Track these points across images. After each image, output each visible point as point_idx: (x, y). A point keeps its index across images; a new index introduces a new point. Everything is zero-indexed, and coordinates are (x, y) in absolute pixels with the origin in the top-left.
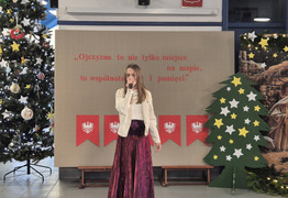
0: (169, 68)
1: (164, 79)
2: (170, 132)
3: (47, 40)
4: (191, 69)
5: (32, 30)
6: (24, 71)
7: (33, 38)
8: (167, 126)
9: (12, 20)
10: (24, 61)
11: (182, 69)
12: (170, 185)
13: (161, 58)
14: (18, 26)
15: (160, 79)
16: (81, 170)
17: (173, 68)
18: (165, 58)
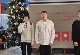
0: (65, 16)
1: (63, 20)
2: (65, 37)
3: (26, 9)
4: (72, 17)
5: (22, 6)
6: (19, 19)
7: (22, 8)
8: (64, 35)
9: (15, 3)
10: (19, 15)
11: (69, 16)
12: (66, 54)
13: (62, 13)
14: (17, 5)
15: (62, 20)
16: (37, 49)
17: (66, 17)
18: (63, 13)
